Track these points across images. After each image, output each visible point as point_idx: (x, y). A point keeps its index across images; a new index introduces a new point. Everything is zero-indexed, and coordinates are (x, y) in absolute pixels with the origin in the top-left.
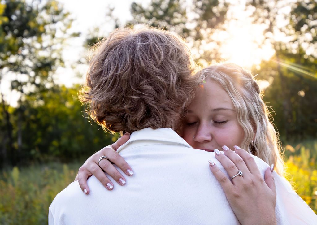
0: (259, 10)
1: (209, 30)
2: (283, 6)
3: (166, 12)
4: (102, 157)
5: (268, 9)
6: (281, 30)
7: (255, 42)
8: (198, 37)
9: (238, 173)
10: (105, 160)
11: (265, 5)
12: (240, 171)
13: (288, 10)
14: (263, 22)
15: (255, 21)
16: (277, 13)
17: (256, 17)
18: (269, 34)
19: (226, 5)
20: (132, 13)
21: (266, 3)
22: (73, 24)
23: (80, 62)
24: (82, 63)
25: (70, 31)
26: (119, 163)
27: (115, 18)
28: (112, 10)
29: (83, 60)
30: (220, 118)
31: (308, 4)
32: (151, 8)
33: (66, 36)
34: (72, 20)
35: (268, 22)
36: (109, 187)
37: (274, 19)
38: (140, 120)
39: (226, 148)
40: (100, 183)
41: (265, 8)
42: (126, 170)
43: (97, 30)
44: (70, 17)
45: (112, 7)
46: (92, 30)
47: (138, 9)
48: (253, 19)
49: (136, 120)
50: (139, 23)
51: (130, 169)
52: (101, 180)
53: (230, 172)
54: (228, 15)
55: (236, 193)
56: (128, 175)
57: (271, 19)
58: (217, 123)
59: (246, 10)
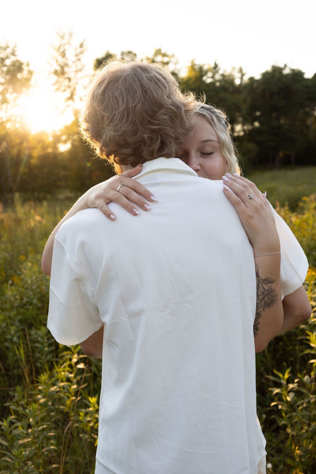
0: (61, 79)
2: (82, 78)
4: (122, 185)
5: (69, 79)
9: (249, 196)
10: (124, 187)
11: (66, 76)
12: (251, 195)
14: (65, 90)
15: (58, 89)
16: (77, 83)
21: (66, 73)
26: (141, 190)
30: (208, 149)
36: (135, 212)
38: (158, 148)
39: (230, 176)
40: (123, 209)
42: (149, 197)
49: (153, 149)
51: (153, 195)
52: (125, 207)
53: (243, 196)
54: (32, 82)
55: (250, 214)
56: (152, 201)
57: (72, 88)
58: (205, 154)
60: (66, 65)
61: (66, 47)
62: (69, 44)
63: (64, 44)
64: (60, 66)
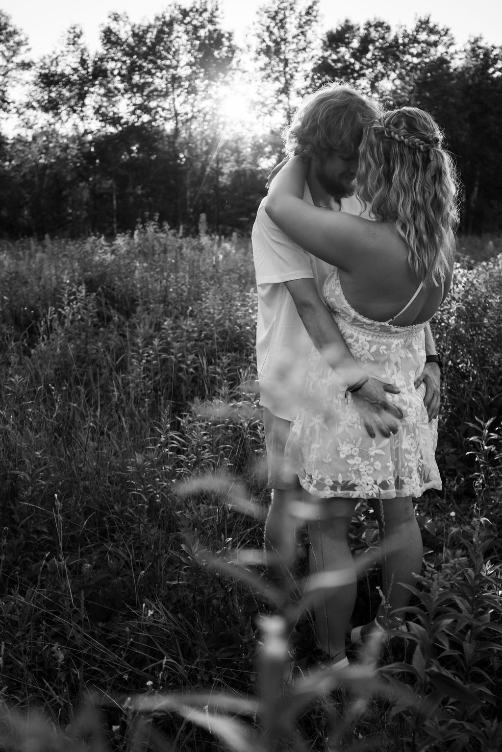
1: (207, 82)
3: (152, 49)
6: (298, 93)
7: (264, 105)
8: (192, 90)
13: (309, 66)
17: (268, 71)
18: (283, 97)
19: (232, 49)
20: (105, 44)
22: (23, 49)
23: (29, 106)
24: (34, 108)
25: (17, 59)
27: (82, 47)
28: (79, 37)
29: (35, 104)
31: (334, 61)
32: (131, 40)
33: (11, 66)
34: (19, 44)
35: (283, 80)
37: (292, 76)
41: (281, 60)
43: (56, 61)
44: (17, 38)
45: (78, 31)
46: (48, 61)
47: (113, 39)
48: (264, 73)
50: (113, 59)
57: (288, 76)
59: (256, 59)
60: (284, 40)
61: (288, 13)
62: (292, 9)
63: (285, 9)
64: (275, 41)
